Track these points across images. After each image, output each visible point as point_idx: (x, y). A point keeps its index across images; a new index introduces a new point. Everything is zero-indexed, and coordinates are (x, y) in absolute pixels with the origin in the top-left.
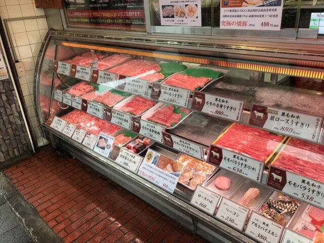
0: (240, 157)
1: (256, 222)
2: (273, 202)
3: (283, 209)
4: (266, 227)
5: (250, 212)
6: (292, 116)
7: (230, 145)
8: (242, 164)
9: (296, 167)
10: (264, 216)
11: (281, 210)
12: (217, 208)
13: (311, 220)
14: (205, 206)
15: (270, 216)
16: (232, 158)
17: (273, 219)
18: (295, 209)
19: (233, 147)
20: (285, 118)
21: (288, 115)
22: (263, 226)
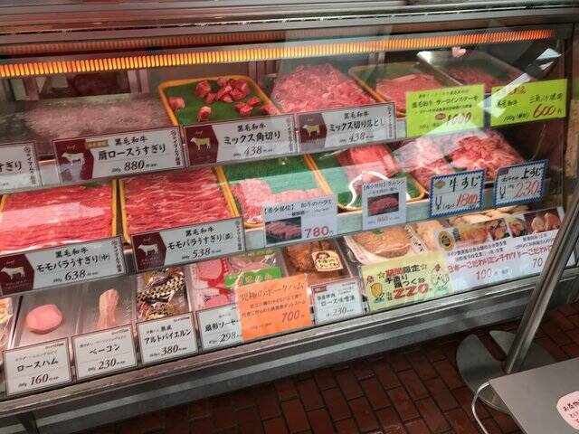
0: (70, 250)
1: (150, 335)
2: (148, 292)
3: (168, 293)
4: (169, 332)
5: (134, 328)
6: (134, 140)
7: (29, 239)
8: (80, 260)
9: (163, 219)
10: (153, 320)
11: (165, 296)
12: (73, 363)
13: (206, 283)
14: (46, 377)
15: (160, 314)
16: (54, 260)
17: (168, 315)
18: (181, 283)
19: (38, 239)
20: (124, 147)
21: (126, 141)
22: (164, 333)
